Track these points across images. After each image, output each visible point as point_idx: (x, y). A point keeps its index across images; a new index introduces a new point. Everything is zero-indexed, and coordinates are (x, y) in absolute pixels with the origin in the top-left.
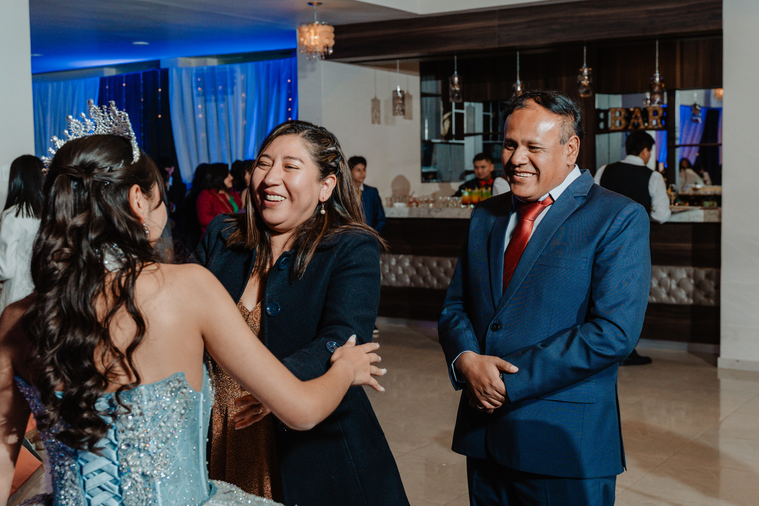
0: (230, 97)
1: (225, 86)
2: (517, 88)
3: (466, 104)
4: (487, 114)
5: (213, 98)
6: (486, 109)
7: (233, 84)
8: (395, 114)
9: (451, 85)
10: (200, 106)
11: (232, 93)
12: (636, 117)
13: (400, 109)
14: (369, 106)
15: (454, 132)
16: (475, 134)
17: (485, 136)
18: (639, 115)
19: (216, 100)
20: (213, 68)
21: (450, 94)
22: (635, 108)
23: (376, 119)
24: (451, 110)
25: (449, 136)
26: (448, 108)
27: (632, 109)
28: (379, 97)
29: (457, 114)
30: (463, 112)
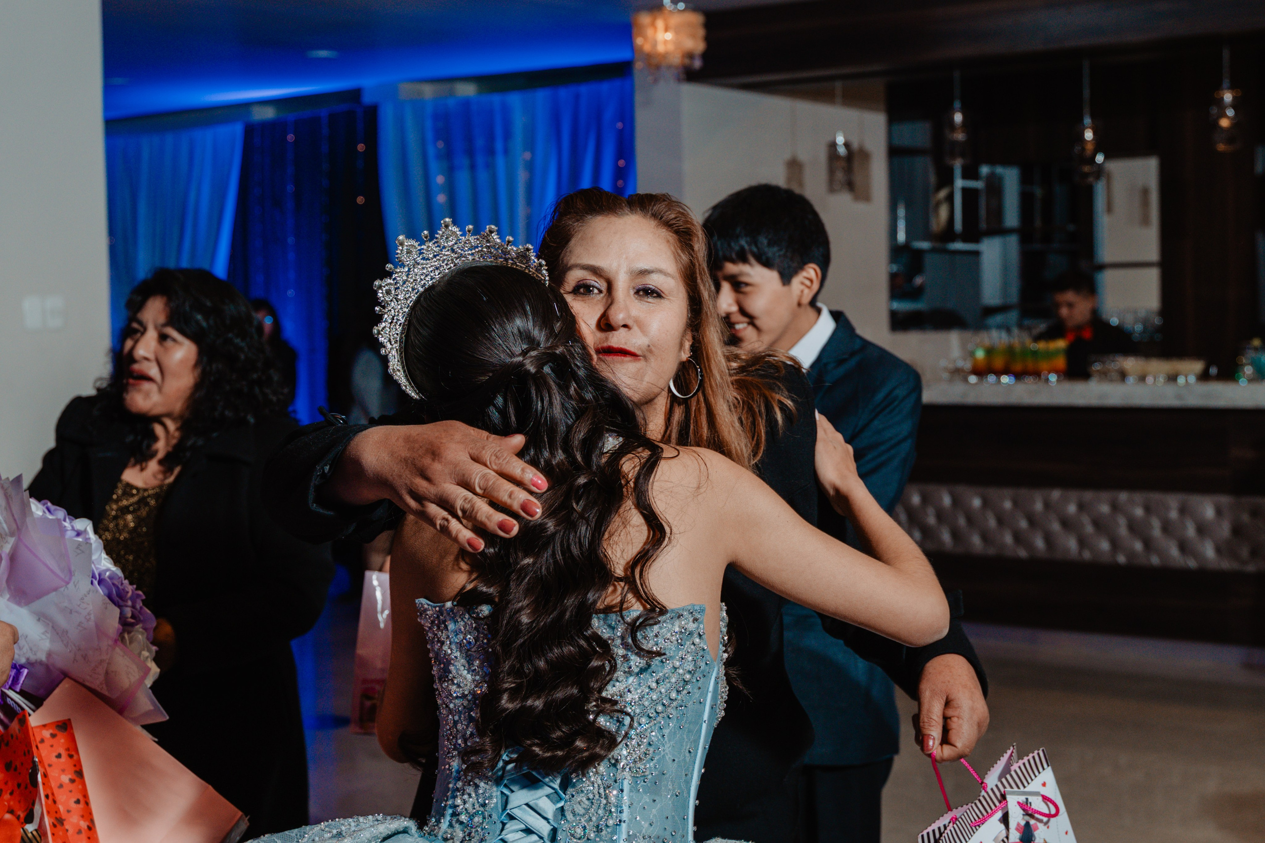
0: (500, 162)
1: (491, 138)
3: (985, 170)
4: (1028, 188)
5: (466, 162)
6: (1024, 179)
7: (508, 135)
9: (948, 130)
10: (440, 179)
11: (506, 151)
13: (845, 179)
15: (958, 226)
16: (1003, 232)
17: (1025, 234)
19: (473, 167)
20: (466, 104)
24: (951, 181)
25: (948, 234)
26: (946, 179)
28: (800, 157)
29: (965, 190)
30: (978, 185)
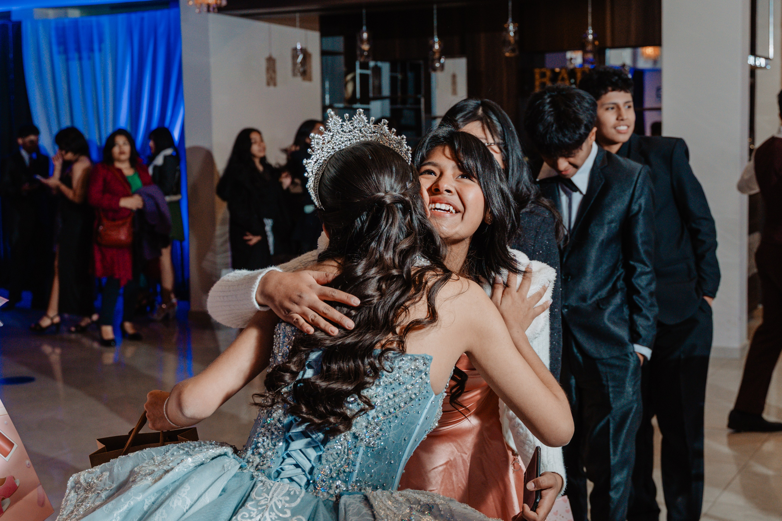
0: (97, 54)
1: (91, 42)
2: (434, 47)
3: (372, 64)
4: (394, 74)
5: (76, 55)
6: (393, 69)
7: (101, 41)
8: (294, 75)
9: (359, 43)
10: (60, 65)
11: (100, 50)
12: (563, 79)
13: (301, 70)
14: (263, 65)
15: (358, 95)
16: (382, 98)
17: (393, 99)
18: (566, 76)
19: (80, 59)
20: (75, 22)
21: (358, 52)
22: (561, 68)
23: (272, 81)
24: (354, 70)
25: (353, 99)
26: (351, 69)
27: (557, 70)
28: (274, 56)
29: (361, 75)
30: (368, 72)
